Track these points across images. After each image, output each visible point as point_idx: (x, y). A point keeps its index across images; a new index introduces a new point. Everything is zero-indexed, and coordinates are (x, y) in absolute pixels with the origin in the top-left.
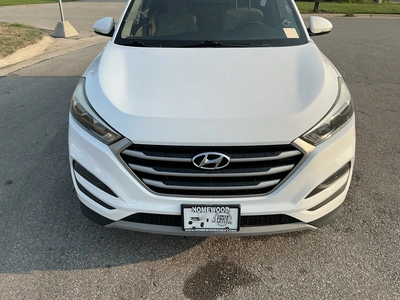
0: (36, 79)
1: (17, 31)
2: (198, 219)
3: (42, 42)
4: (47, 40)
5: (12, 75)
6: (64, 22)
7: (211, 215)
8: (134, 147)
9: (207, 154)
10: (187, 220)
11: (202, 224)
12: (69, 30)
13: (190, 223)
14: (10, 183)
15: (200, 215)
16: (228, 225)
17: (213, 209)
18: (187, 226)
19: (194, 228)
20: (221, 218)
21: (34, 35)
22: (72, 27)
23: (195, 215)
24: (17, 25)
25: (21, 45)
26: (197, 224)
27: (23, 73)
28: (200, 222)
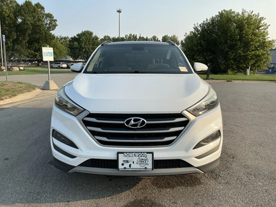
0: (29, 109)
1: (20, 85)
2: (127, 161)
3: (34, 91)
4: (38, 91)
5: (14, 107)
6: (50, 81)
7: (135, 159)
8: (91, 115)
9: (133, 118)
10: (120, 162)
11: (130, 166)
12: (53, 86)
13: (123, 164)
14: (7, 159)
15: (129, 159)
16: (146, 166)
17: (137, 154)
18: (120, 167)
19: (125, 168)
20: (141, 161)
21: (30, 88)
22: (55, 84)
23: (126, 159)
24: (20, 83)
25: (21, 92)
26: (127, 165)
27: (20, 107)
28: (129, 164)
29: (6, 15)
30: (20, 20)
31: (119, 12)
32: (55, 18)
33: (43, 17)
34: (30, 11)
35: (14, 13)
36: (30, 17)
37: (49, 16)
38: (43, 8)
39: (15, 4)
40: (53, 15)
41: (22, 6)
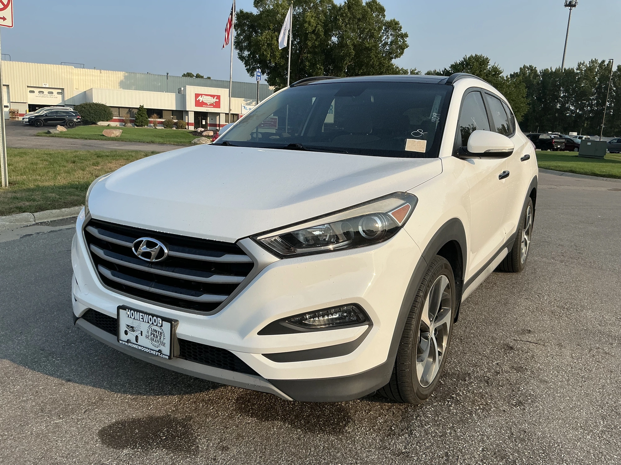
2: (133, 329)
7: (144, 327)
9: (145, 239)
10: (122, 327)
11: (136, 338)
13: (126, 333)
15: (134, 323)
16: (161, 347)
17: (146, 317)
18: (122, 335)
19: (129, 341)
23: (130, 322)
26: (131, 336)
28: (135, 334)
29: (310, 29)
30: (334, 39)
31: (570, 5)
32: (403, 31)
33: (380, 28)
34: (355, 17)
35: (325, 25)
36: (353, 31)
37: (394, 26)
38: (381, 10)
39: (329, 6)
40: (401, 24)
41: (340, 8)
